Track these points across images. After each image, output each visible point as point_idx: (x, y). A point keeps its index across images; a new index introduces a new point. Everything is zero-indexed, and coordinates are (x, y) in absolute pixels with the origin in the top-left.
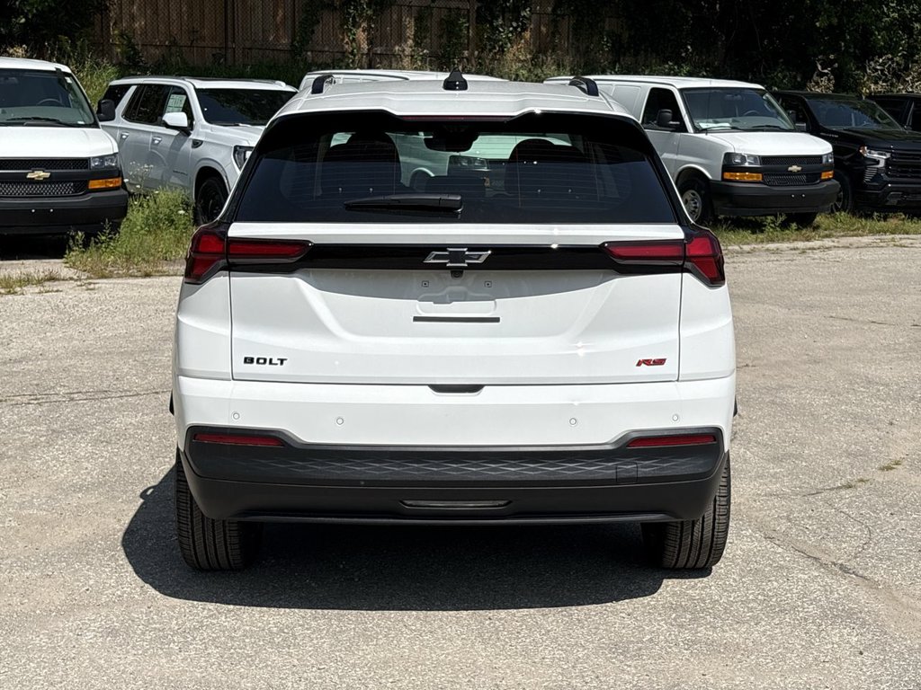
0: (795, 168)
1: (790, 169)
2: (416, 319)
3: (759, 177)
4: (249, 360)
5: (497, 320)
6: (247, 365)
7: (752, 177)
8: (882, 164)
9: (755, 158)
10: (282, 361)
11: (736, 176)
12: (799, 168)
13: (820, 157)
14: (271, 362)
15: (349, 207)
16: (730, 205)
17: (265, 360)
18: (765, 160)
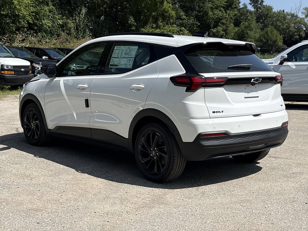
0: (23, 70)
1: (22, 70)
2: (245, 98)
3: (13, 73)
4: (214, 112)
5: (258, 97)
6: (214, 114)
7: (11, 73)
8: (40, 69)
9: (11, 66)
10: (223, 112)
11: (6, 72)
12: (24, 70)
13: (28, 66)
14: (220, 112)
15: (229, 68)
16: (4, 82)
17: (218, 112)
18: (14, 67)
